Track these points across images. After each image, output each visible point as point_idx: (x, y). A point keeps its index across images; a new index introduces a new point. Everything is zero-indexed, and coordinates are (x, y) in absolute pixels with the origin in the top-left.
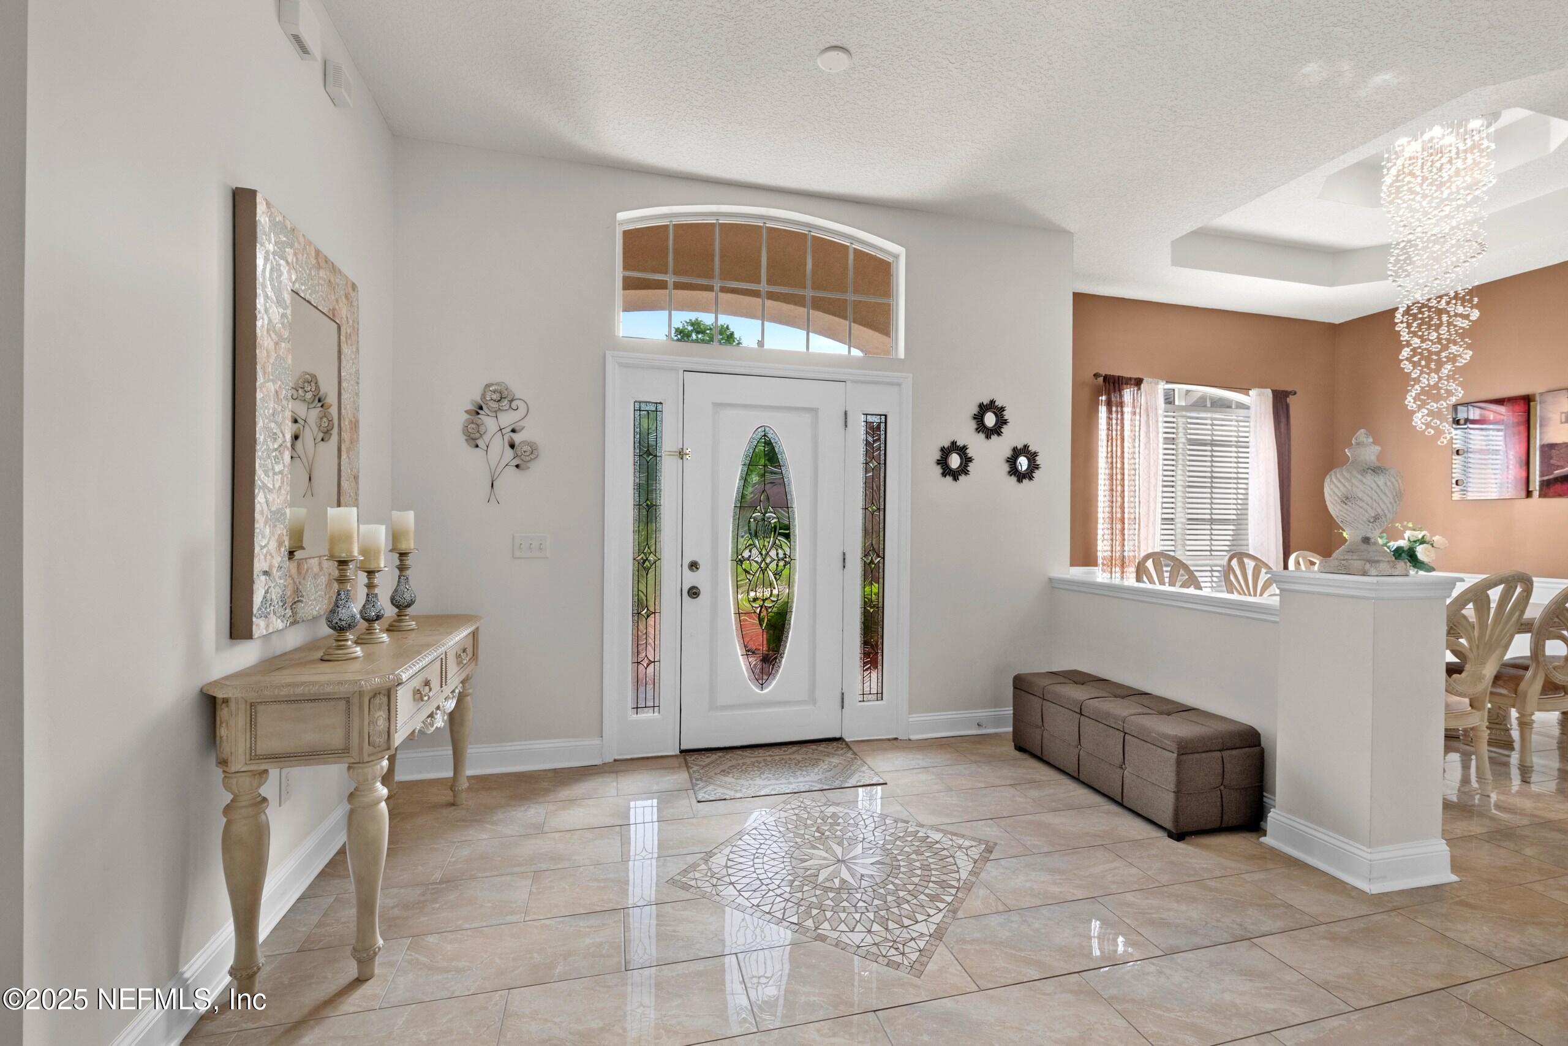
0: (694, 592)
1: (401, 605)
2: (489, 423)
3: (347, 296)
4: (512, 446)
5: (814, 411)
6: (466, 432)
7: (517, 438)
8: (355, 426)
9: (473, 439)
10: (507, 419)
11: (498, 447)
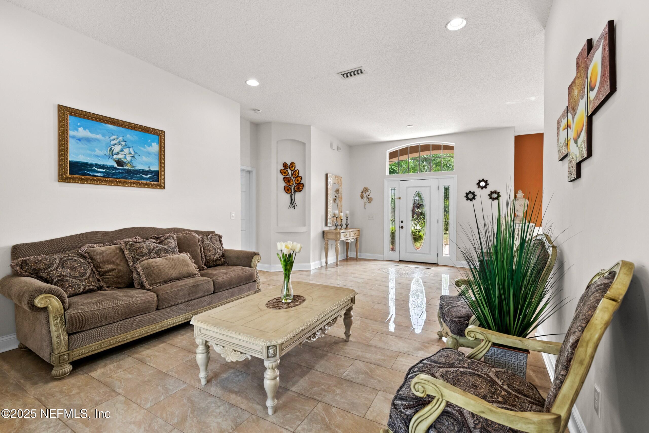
0: (402, 227)
1: (347, 225)
2: (364, 194)
3: (340, 180)
4: (368, 198)
5: (430, 186)
6: (361, 196)
7: (369, 197)
8: (342, 198)
9: (362, 197)
10: (367, 193)
11: (366, 198)
